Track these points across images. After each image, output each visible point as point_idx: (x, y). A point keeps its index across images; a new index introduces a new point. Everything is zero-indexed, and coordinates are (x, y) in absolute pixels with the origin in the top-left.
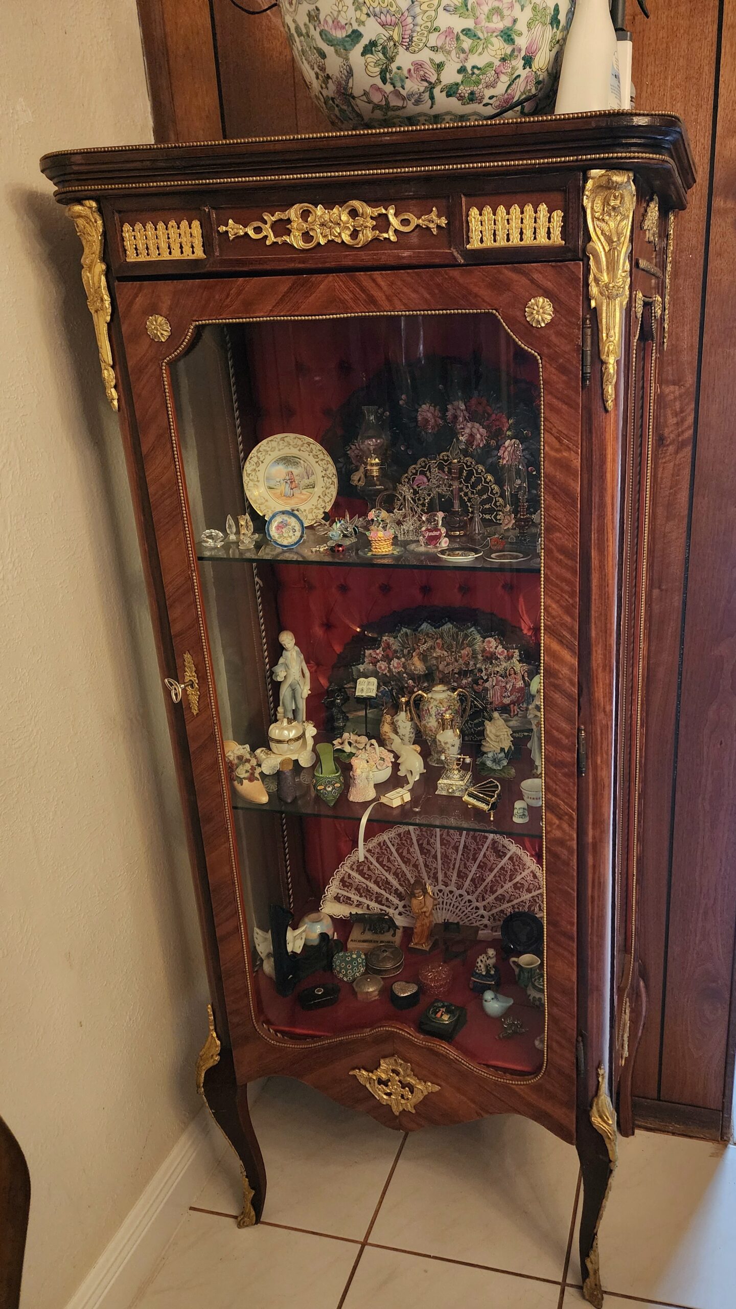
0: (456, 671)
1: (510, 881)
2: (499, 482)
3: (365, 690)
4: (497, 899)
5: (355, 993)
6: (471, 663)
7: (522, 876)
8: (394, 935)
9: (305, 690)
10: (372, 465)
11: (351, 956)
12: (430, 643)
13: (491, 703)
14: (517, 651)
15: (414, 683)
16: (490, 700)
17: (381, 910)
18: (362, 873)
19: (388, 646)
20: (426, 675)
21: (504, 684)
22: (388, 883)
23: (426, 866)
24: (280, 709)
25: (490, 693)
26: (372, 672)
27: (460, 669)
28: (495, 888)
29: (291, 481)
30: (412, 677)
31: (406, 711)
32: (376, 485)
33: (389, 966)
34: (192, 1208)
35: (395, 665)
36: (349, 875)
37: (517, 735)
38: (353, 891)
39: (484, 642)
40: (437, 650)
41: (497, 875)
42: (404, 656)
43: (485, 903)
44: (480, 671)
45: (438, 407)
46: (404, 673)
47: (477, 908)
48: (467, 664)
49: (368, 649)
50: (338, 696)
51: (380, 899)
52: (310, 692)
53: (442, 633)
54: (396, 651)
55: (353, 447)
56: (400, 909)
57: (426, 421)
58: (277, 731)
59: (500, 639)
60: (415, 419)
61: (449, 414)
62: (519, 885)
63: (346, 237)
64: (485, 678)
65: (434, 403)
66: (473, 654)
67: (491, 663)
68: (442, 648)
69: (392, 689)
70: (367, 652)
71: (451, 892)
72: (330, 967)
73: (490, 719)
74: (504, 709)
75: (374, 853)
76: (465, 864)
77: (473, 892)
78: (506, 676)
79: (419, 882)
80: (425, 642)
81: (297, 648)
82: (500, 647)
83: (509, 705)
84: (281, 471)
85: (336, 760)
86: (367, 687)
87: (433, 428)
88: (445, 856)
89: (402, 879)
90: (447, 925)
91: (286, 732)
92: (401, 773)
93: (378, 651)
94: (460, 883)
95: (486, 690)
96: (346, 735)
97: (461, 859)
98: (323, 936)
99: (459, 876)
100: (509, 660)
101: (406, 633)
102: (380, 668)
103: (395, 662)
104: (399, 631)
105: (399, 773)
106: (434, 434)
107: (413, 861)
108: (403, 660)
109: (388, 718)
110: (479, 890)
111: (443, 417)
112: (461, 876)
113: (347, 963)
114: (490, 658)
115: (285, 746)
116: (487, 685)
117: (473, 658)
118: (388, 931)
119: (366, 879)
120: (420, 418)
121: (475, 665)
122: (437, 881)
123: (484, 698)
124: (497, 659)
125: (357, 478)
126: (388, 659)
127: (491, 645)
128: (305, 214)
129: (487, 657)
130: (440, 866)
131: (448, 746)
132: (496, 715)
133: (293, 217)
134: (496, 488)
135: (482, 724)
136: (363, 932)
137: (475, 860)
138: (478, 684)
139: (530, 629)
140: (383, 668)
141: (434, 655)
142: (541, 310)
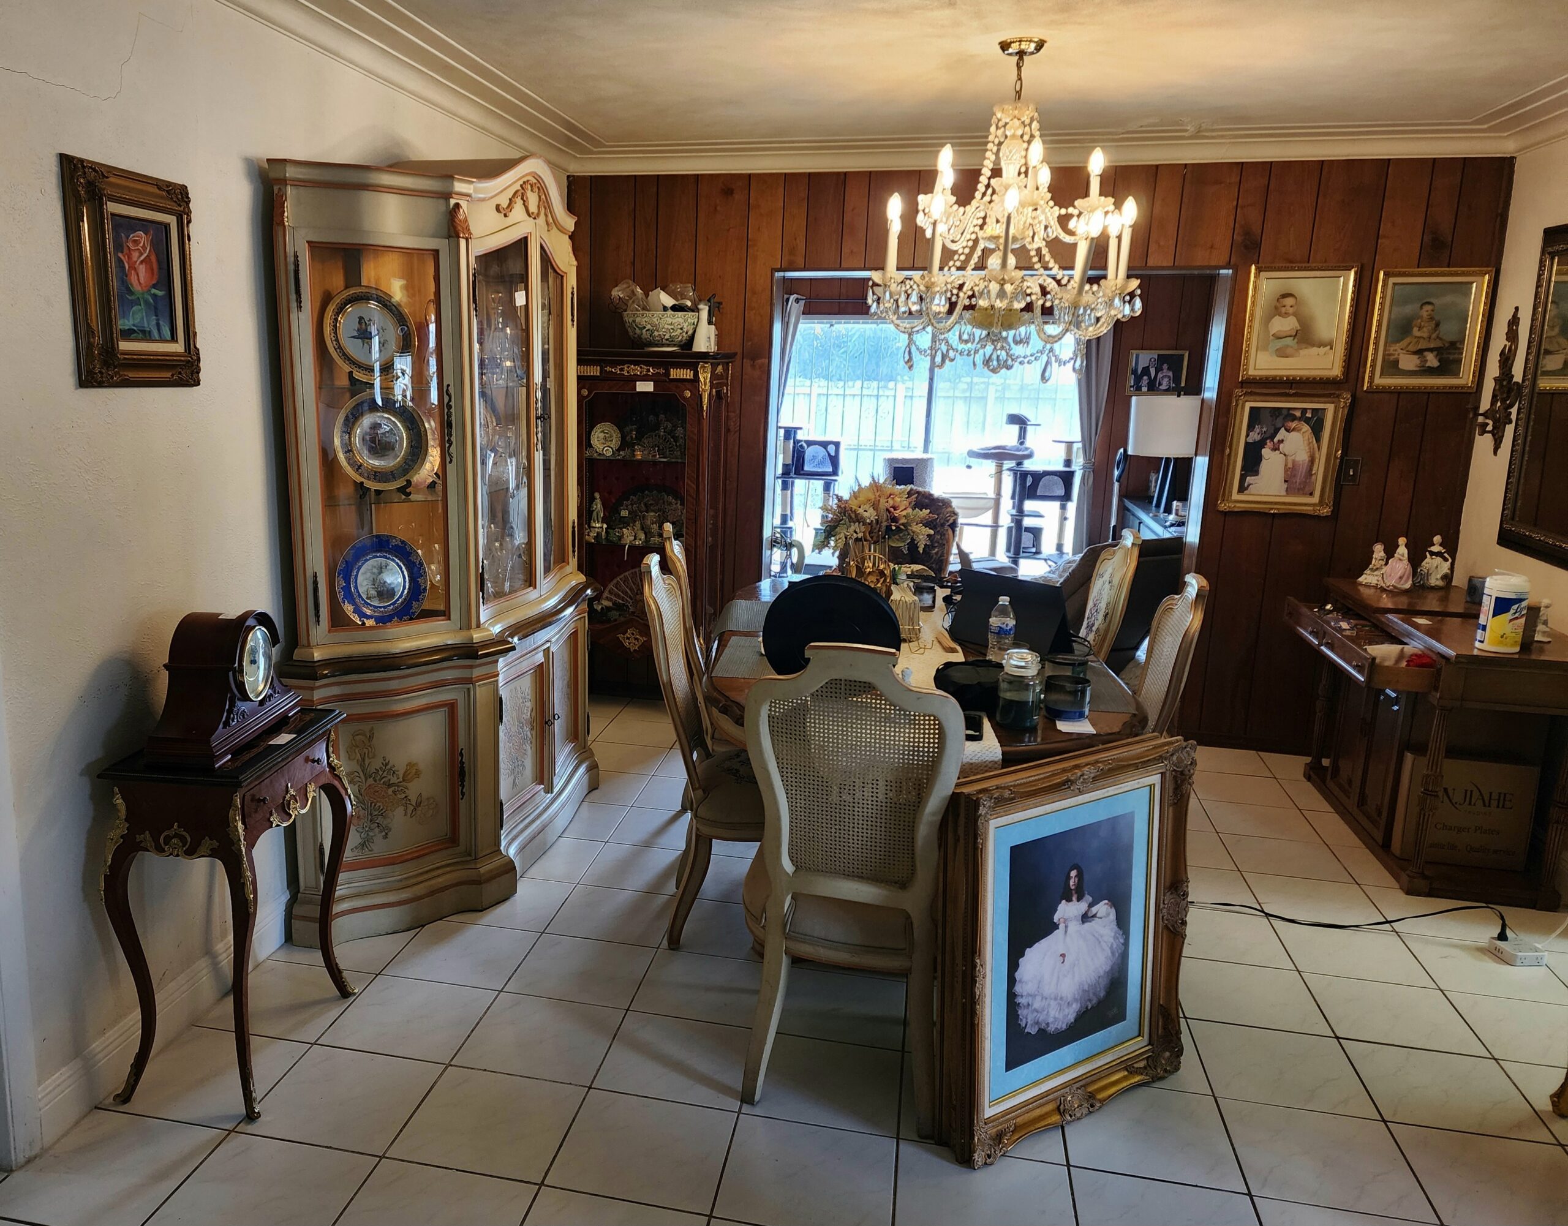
2: (675, 441)
3: (624, 514)
10: (633, 433)
19: (632, 501)
20: (646, 510)
24: (592, 520)
26: (626, 509)
29: (605, 438)
31: (639, 521)
32: (634, 440)
40: (650, 501)
42: (638, 503)
46: (637, 510)
48: (661, 504)
49: (625, 501)
61: (659, 419)
69: (633, 513)
81: (600, 499)
84: (602, 435)
93: (628, 502)
103: (634, 505)
106: (654, 425)
109: (631, 522)
111: (657, 421)
114: (670, 504)
120: (649, 421)
125: (628, 438)
133: (625, 367)
134: (674, 443)
140: (630, 507)
142: (688, 394)
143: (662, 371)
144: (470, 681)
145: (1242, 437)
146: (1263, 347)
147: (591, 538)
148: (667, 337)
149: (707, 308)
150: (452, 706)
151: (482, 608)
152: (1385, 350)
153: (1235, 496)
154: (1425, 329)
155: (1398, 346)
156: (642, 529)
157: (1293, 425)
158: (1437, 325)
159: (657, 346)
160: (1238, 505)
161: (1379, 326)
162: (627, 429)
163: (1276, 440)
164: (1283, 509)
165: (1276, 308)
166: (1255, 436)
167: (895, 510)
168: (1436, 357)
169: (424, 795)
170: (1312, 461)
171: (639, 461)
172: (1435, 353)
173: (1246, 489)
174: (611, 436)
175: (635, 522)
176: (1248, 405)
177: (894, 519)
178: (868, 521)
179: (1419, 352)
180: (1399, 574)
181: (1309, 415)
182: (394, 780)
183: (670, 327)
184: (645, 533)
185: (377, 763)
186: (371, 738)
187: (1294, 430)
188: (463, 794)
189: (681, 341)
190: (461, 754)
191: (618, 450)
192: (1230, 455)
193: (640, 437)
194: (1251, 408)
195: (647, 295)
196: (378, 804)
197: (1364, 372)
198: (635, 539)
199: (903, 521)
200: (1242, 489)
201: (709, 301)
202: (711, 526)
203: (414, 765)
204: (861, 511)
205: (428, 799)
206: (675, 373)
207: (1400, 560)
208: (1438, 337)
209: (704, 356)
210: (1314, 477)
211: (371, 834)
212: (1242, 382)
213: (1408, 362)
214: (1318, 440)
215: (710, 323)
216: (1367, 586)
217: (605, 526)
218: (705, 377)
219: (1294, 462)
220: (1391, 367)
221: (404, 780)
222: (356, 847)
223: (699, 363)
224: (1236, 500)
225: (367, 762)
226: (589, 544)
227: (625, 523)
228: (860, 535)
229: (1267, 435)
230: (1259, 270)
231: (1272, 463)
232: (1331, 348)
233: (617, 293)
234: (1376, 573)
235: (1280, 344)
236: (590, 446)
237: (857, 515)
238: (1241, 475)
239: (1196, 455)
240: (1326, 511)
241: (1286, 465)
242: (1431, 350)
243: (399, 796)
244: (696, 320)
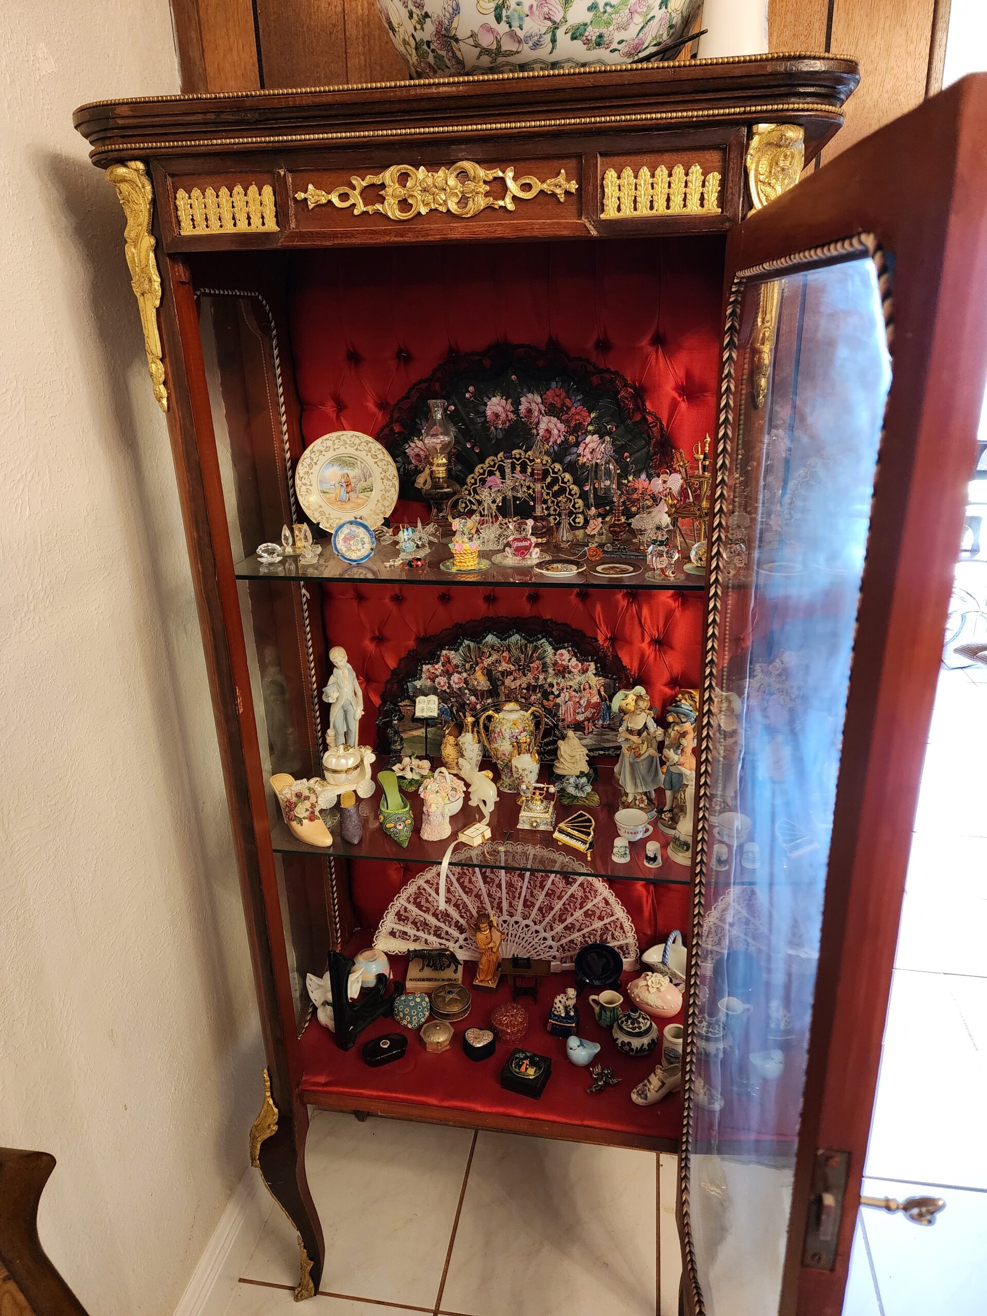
0: (524, 686)
1: (580, 909)
3: (425, 710)
4: (566, 928)
5: (423, 1044)
6: (541, 677)
7: (594, 902)
8: (456, 971)
9: (358, 711)
10: (438, 465)
11: (414, 999)
12: (495, 657)
13: (563, 720)
14: (592, 664)
15: (477, 699)
16: (561, 717)
17: (441, 944)
18: (419, 906)
19: (448, 661)
20: (489, 691)
21: (577, 700)
22: (448, 915)
23: (489, 895)
24: (330, 732)
25: (563, 709)
26: (430, 688)
27: (529, 684)
28: (564, 917)
29: (345, 482)
30: (474, 692)
31: (472, 733)
32: (443, 488)
33: (455, 1009)
34: (241, 1280)
35: (456, 680)
36: (406, 909)
37: (591, 754)
38: (410, 925)
39: (555, 654)
40: (503, 663)
41: (567, 903)
42: (466, 671)
43: (553, 933)
44: (551, 685)
45: (510, 401)
46: (465, 689)
47: (545, 939)
48: (537, 679)
49: (426, 664)
50: (395, 716)
51: (439, 933)
52: (363, 713)
53: (509, 645)
54: (457, 666)
55: (411, 444)
56: (461, 942)
57: (497, 415)
58: (334, 760)
59: (573, 651)
60: (483, 415)
61: (522, 408)
62: (590, 912)
63: (453, 206)
64: (556, 693)
65: (506, 395)
66: (543, 668)
67: (564, 677)
68: (508, 662)
69: (452, 706)
70: (425, 667)
71: (516, 923)
72: (390, 1012)
73: (563, 737)
74: (578, 727)
75: (432, 884)
76: (532, 892)
77: (541, 922)
78: (580, 691)
79: (483, 916)
80: (490, 655)
81: (349, 666)
82: (574, 659)
83: (583, 722)
85: (401, 790)
86: (427, 706)
87: (504, 423)
88: (510, 885)
89: (463, 911)
90: (515, 960)
91: (343, 761)
92: (473, 803)
93: (437, 666)
94: (526, 913)
95: (558, 706)
96: (406, 760)
97: (527, 888)
98: (380, 977)
99: (525, 905)
100: (583, 673)
101: (469, 646)
102: (439, 683)
103: (455, 678)
104: (461, 644)
105: (470, 803)
106: (505, 429)
107: (475, 891)
108: (465, 675)
109: (451, 739)
110: (547, 919)
111: (516, 411)
112: (528, 905)
113: (411, 1008)
114: (563, 671)
115: (343, 776)
116: (558, 700)
117: (543, 671)
118: (449, 966)
119: (425, 912)
120: (489, 413)
121: (545, 679)
122: (501, 911)
123: (556, 715)
124: (570, 672)
125: (422, 481)
126: (448, 674)
127: (564, 658)
128: (403, 178)
129: (559, 670)
130: (504, 895)
131: (526, 772)
132: (570, 733)
133: (388, 181)
134: (575, 489)
135: (554, 742)
136: (422, 969)
137: (542, 887)
138: (548, 700)
139: (606, 639)
140: (442, 684)
141: (500, 669)
174: (366, 473)
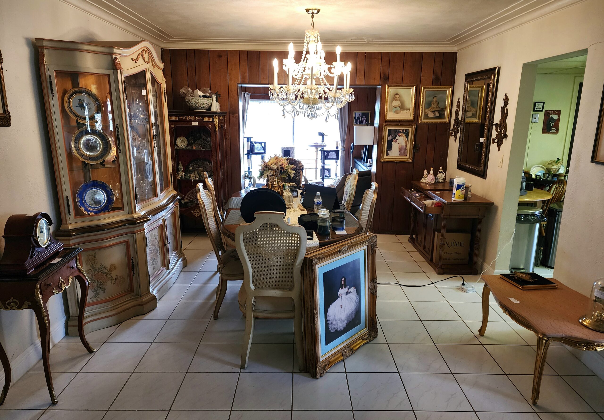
2: (207, 143)
10: (192, 140)
26: (191, 167)
29: (182, 142)
63: (192, 119)
84: (180, 141)
87: (199, 137)
114: (207, 165)
142: (211, 126)
143: (201, 118)
144: (133, 232)
145: (386, 138)
146: (391, 110)
147: (179, 177)
148: (202, 106)
149: (215, 96)
150: (127, 243)
151: (136, 206)
152: (424, 111)
153: (385, 157)
154: (435, 105)
155: (428, 110)
156: (198, 174)
157: (400, 134)
158: (438, 103)
159: (198, 109)
160: (386, 160)
161: (422, 104)
162: (189, 139)
163: (396, 139)
164: (399, 160)
165: (394, 98)
166: (390, 138)
167: (283, 165)
168: (438, 113)
169: (118, 276)
170: (406, 145)
171: (194, 150)
172: (438, 112)
173: (388, 154)
174: (184, 141)
175: (195, 171)
176: (388, 128)
177: (283, 168)
178: (274, 169)
179: (434, 112)
180: (431, 179)
181: (405, 131)
182: (106, 271)
183: (202, 103)
184: (199, 175)
185: (99, 266)
186: (95, 257)
187: (401, 136)
188: (134, 274)
189: (207, 108)
190: (132, 259)
191: (187, 146)
192: (383, 144)
193: (195, 141)
194: (389, 129)
195: (193, 92)
196: (100, 281)
197: (419, 118)
198: (195, 177)
199: (286, 169)
200: (387, 154)
201: (216, 94)
202: (222, 172)
203: (114, 265)
204: (272, 166)
205: (120, 277)
206: (205, 119)
207: (431, 174)
208: (438, 107)
209: (215, 113)
210: (407, 150)
211: (98, 292)
212: (385, 121)
213: (431, 115)
214: (408, 139)
215: (217, 102)
216: (423, 183)
217: (184, 173)
218: (216, 120)
219: (401, 146)
220: (426, 116)
221: (110, 271)
222: (92, 297)
223: (214, 115)
224: (386, 158)
225: (94, 265)
226: (178, 180)
227: (191, 172)
228: (272, 174)
229: (394, 138)
230: (388, 86)
231: (395, 146)
232: (410, 111)
233: (182, 91)
234: (425, 179)
235: (396, 109)
236: (176, 145)
237: (270, 167)
238: (387, 150)
239: (374, 144)
240: (411, 161)
241: (399, 147)
242: (437, 111)
243: (109, 277)
244: (212, 101)
